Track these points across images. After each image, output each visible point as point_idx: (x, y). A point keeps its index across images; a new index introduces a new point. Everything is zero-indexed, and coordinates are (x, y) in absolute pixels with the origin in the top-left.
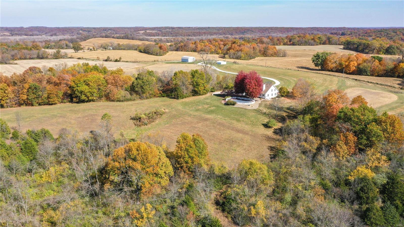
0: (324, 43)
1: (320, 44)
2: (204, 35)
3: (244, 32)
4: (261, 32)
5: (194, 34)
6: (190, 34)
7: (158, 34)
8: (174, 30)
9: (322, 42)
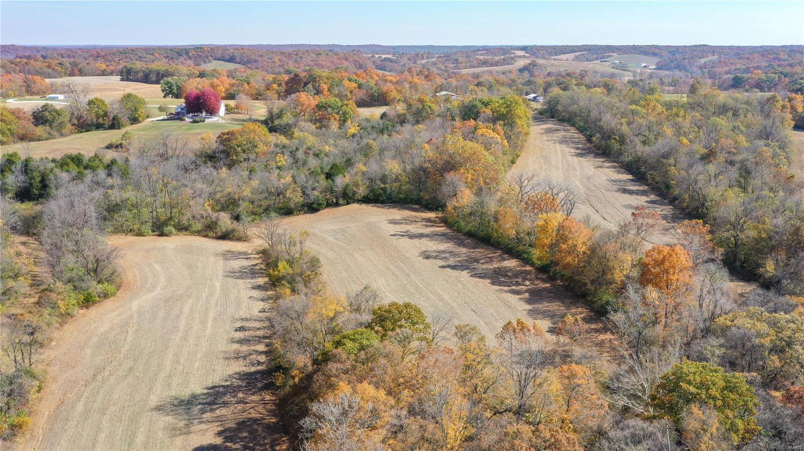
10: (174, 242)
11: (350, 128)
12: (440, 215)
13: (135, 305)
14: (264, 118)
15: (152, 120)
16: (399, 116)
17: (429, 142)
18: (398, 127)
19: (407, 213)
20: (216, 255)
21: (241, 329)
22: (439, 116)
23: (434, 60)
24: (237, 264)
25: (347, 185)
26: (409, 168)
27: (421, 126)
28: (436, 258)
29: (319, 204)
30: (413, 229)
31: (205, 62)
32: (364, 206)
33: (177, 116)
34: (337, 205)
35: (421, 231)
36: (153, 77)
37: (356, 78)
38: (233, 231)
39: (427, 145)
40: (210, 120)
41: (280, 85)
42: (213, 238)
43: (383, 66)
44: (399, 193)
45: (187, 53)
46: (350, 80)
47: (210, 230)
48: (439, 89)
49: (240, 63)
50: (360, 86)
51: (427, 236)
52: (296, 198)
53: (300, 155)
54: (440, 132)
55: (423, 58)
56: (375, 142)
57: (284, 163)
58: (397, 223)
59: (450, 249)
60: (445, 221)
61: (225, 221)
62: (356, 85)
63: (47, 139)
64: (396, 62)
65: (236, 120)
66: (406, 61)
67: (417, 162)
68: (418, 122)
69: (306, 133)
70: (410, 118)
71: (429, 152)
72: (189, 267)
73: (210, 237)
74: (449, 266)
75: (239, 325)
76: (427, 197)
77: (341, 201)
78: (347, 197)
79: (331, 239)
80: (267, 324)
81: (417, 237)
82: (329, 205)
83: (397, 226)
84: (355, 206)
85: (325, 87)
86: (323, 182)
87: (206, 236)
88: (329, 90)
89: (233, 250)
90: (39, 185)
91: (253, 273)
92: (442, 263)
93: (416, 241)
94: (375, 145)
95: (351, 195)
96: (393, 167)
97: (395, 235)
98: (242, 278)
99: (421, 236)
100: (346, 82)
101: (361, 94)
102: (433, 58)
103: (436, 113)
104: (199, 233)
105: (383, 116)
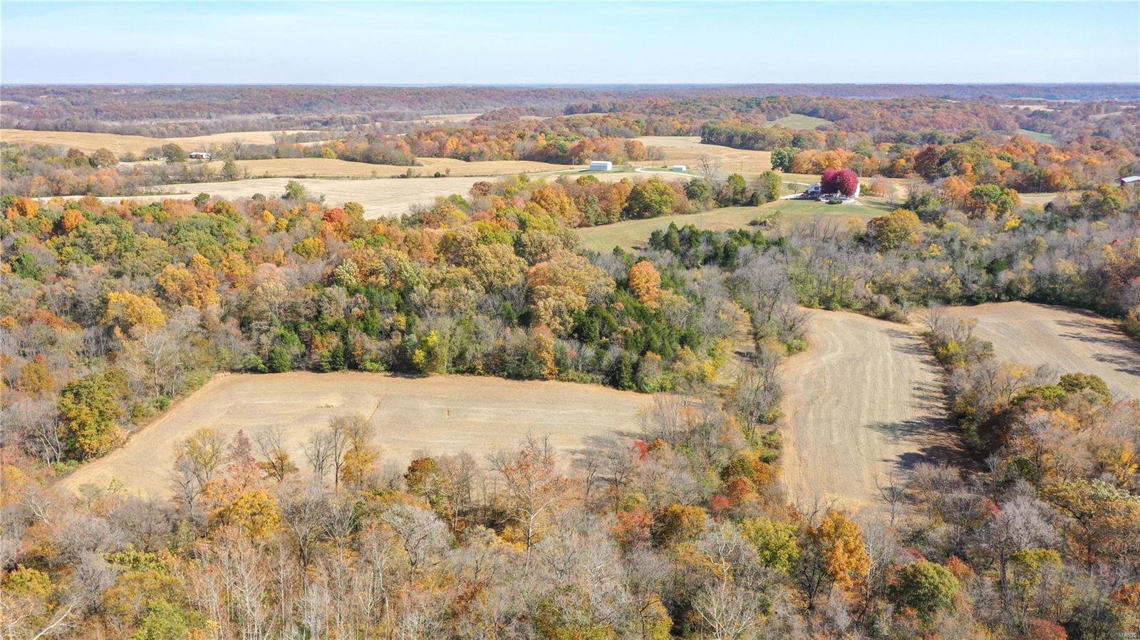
5: (168, 112)
10: (839, 317)
11: (1009, 221)
12: (1119, 323)
13: (824, 359)
14: (903, 203)
15: (786, 197)
16: (1070, 208)
17: (1113, 243)
18: (1070, 223)
19: (1077, 317)
20: (881, 332)
21: (919, 389)
22: (1126, 211)
23: (1118, 114)
24: (902, 342)
25: (1011, 282)
26: (1084, 269)
27: (1101, 223)
28: (1111, 361)
29: (978, 298)
30: (1085, 332)
31: (780, 116)
32: (1027, 304)
33: (810, 196)
34: (998, 300)
35: (1094, 335)
36: (738, 140)
37: (1010, 156)
38: (894, 313)
39: (1109, 247)
40: (847, 201)
41: (908, 160)
42: (874, 317)
43: (1031, 124)
44: (1070, 295)
45: (758, 104)
46: (1001, 158)
47: (869, 309)
48: (1126, 171)
49: (824, 118)
50: (1015, 166)
51: (1102, 341)
52: (954, 289)
53: (956, 246)
54: (1126, 232)
55: (1098, 111)
56: (1044, 238)
57: (938, 253)
58: (1067, 325)
59: (1128, 356)
60: (1124, 329)
61: (885, 302)
62: (1009, 165)
63: (695, 213)
64: (1052, 117)
65: (874, 203)
66: (1070, 116)
67: (1096, 263)
68: (1095, 218)
69: (957, 223)
70: (1086, 212)
71: (1111, 254)
72: (860, 338)
73: (871, 316)
74: (1125, 370)
75: (916, 386)
76: (1104, 302)
77: (1003, 297)
78: (1011, 293)
79: (993, 331)
80: (941, 390)
81: (1089, 340)
82: (990, 299)
83: (1066, 327)
84: (1018, 303)
85: (968, 166)
86: (985, 277)
87: (867, 315)
88: (974, 170)
89: (895, 329)
90: (723, 255)
91: (918, 350)
92: (1118, 367)
93: (1089, 344)
94: (1044, 242)
95: (1015, 292)
96: (1066, 267)
97: (1065, 336)
98: (910, 353)
99: (1095, 340)
100: (996, 162)
101: (1016, 176)
102: (1116, 110)
103: (1123, 208)
104: (860, 311)
105: (1049, 207)
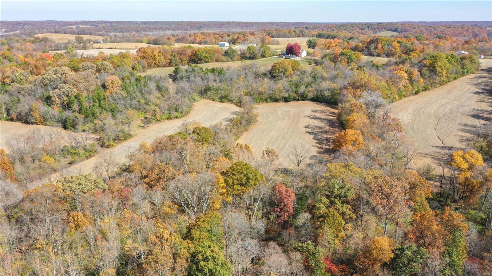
0: (298, 36)
1: (295, 37)
2: (154, 31)
3: (200, 27)
4: (218, 27)
5: (143, 30)
6: (138, 30)
7: (99, 30)
8: (112, 25)
9: (297, 35)
24: (232, 116)
25: (304, 91)
28: (310, 128)
29: (290, 99)
33: (282, 56)
40: (293, 58)
45: (372, 27)
46: (398, 42)
58: (315, 112)
72: (215, 114)
78: (304, 97)
85: (380, 45)
94: (341, 74)
100: (394, 43)
